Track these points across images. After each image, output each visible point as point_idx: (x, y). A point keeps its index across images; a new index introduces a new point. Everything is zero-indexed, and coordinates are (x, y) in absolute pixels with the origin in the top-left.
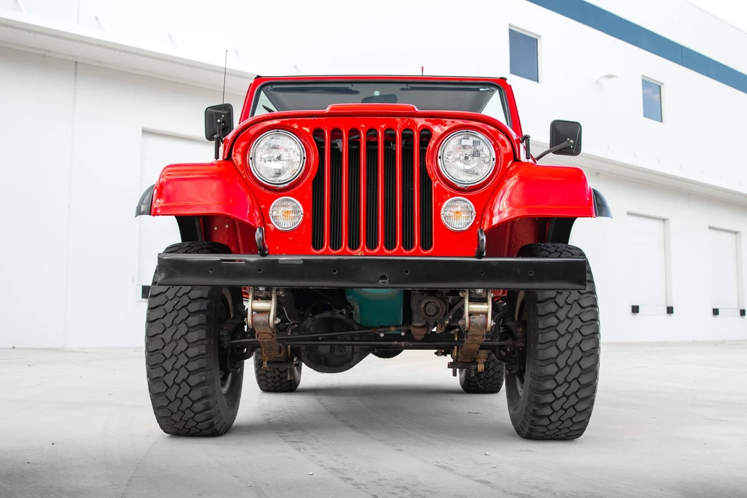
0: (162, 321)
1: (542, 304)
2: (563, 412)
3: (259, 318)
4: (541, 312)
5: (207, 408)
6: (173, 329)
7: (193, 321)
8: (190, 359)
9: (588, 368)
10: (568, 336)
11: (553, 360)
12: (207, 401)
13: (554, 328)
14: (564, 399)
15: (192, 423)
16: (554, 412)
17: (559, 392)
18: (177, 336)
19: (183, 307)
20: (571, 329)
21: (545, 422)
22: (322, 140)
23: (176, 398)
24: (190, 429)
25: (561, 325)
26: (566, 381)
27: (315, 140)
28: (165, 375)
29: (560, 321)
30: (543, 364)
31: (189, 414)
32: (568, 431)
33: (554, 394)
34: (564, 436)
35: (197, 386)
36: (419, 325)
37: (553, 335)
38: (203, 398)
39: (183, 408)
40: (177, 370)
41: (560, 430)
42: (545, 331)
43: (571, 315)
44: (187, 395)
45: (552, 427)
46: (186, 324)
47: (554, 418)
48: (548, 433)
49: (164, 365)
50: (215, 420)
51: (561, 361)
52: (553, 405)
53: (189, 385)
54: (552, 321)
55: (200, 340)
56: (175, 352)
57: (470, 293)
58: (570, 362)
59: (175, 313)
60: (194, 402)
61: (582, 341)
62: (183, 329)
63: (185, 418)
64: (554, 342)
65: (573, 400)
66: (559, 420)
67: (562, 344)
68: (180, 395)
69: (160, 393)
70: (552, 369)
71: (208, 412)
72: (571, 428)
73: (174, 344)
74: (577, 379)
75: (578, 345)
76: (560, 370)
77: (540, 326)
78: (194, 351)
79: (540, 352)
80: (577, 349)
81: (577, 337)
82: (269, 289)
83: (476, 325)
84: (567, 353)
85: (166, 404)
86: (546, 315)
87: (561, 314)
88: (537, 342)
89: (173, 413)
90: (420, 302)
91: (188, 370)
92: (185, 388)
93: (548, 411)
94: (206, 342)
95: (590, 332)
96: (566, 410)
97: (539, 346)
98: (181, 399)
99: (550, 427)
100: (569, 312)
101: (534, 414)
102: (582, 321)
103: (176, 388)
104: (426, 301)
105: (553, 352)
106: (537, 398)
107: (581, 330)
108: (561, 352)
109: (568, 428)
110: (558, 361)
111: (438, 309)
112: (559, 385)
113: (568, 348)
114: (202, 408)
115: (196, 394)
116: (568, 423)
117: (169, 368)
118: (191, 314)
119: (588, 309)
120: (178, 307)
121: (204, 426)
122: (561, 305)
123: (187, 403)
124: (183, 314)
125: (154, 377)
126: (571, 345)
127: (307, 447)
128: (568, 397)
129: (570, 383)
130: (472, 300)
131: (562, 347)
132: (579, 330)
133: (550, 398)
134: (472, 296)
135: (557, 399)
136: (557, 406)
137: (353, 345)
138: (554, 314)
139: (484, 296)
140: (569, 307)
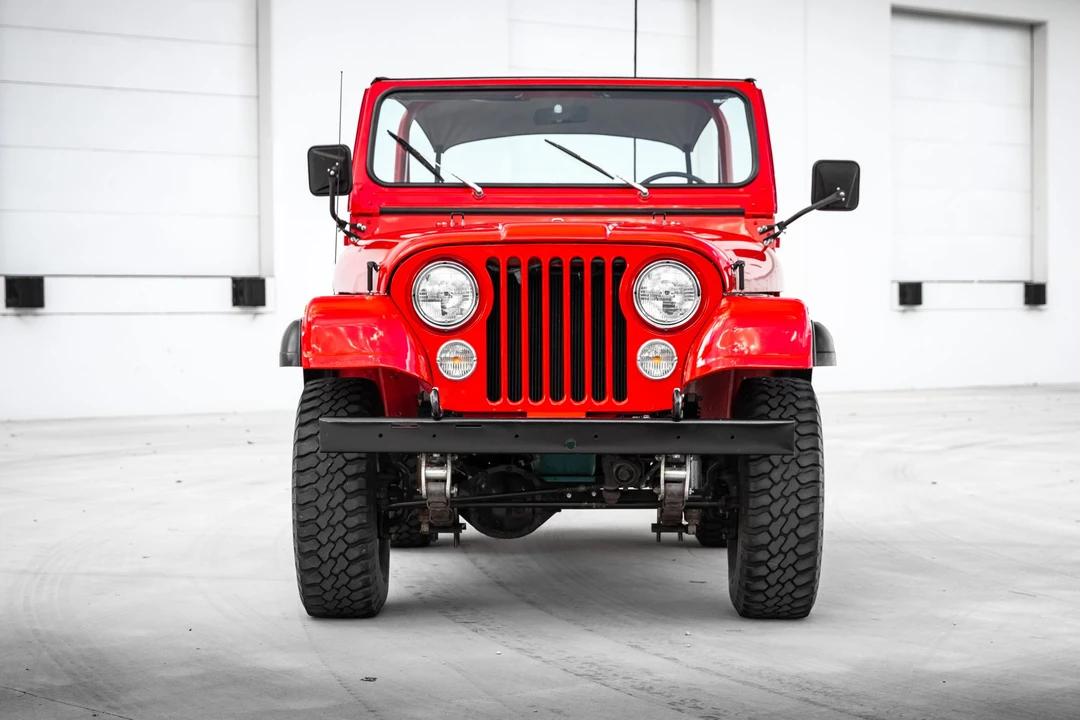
0: (314, 486)
1: (755, 463)
2: (780, 586)
3: (434, 487)
4: (753, 472)
5: (367, 584)
6: (328, 496)
7: (352, 486)
8: (349, 530)
9: (807, 537)
10: (782, 501)
11: (765, 528)
12: (367, 576)
13: (766, 491)
14: (780, 572)
15: (345, 602)
16: (770, 586)
17: (773, 564)
18: (333, 504)
19: (339, 469)
20: (786, 493)
21: (760, 598)
22: (496, 269)
23: (331, 573)
24: (342, 609)
25: (774, 488)
26: (780, 551)
27: (489, 270)
28: (319, 548)
29: (775, 484)
30: (755, 532)
31: (345, 592)
32: (789, 608)
33: (768, 567)
34: (786, 614)
35: (357, 560)
36: (611, 488)
37: (765, 500)
38: (362, 573)
39: (338, 585)
40: (333, 542)
41: (780, 607)
42: (758, 494)
43: (787, 476)
44: (345, 571)
45: (770, 603)
46: (343, 489)
47: (771, 593)
48: (767, 611)
49: (318, 537)
50: (373, 599)
51: (775, 529)
52: (768, 579)
53: (347, 559)
54: (765, 483)
55: (360, 507)
56: (331, 522)
57: (667, 458)
58: (786, 531)
59: (329, 477)
60: (351, 578)
61: (799, 506)
62: (340, 496)
63: (338, 597)
64: (766, 508)
65: (791, 573)
66: (777, 595)
67: (775, 509)
68: (336, 570)
69: (312, 569)
70: (764, 538)
71: (367, 589)
72: (792, 605)
73: (330, 513)
74: (793, 549)
75: (795, 511)
76: (773, 539)
77: (752, 490)
78: (353, 521)
79: (751, 518)
80: (793, 515)
81: (793, 502)
82: (443, 455)
83: (672, 494)
84: (782, 520)
85: (318, 581)
86: (759, 475)
87: (776, 475)
88: (747, 508)
89: (325, 591)
90: (612, 464)
91: (346, 542)
92: (342, 563)
93: (762, 586)
94: (366, 510)
95: (809, 496)
96: (783, 585)
97: (750, 512)
98: (337, 576)
99: (767, 603)
100: (785, 472)
101: (747, 588)
102: (800, 483)
103: (331, 563)
104: (618, 465)
105: (765, 519)
106: (749, 571)
107: (798, 494)
108: (774, 520)
109: (789, 605)
110: (771, 529)
111: (631, 473)
112: (773, 556)
113: (782, 514)
114: (360, 584)
115: (355, 569)
116: (788, 600)
117: (324, 541)
118: (348, 478)
119: (808, 469)
120: (332, 470)
121: (360, 605)
122: (776, 464)
123: (344, 579)
124: (339, 478)
125: (306, 551)
126: (787, 510)
127: (485, 628)
128: (784, 570)
129: (785, 554)
130: (669, 465)
131: (776, 513)
132: (795, 493)
133: (763, 571)
134: (669, 460)
135: (771, 571)
136: (772, 579)
137: (533, 507)
138: (767, 475)
139: (683, 461)
140: (785, 467)
